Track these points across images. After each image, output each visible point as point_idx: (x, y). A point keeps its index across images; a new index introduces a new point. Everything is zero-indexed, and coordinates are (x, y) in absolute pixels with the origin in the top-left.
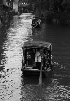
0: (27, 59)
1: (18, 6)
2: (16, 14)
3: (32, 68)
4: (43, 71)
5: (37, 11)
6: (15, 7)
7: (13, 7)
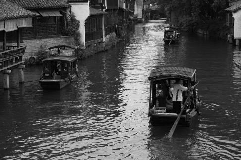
0: (157, 96)
1: (143, 10)
2: (140, 22)
3: (165, 111)
4: (185, 115)
5: (172, 18)
6: (138, 11)
7: (134, 10)
